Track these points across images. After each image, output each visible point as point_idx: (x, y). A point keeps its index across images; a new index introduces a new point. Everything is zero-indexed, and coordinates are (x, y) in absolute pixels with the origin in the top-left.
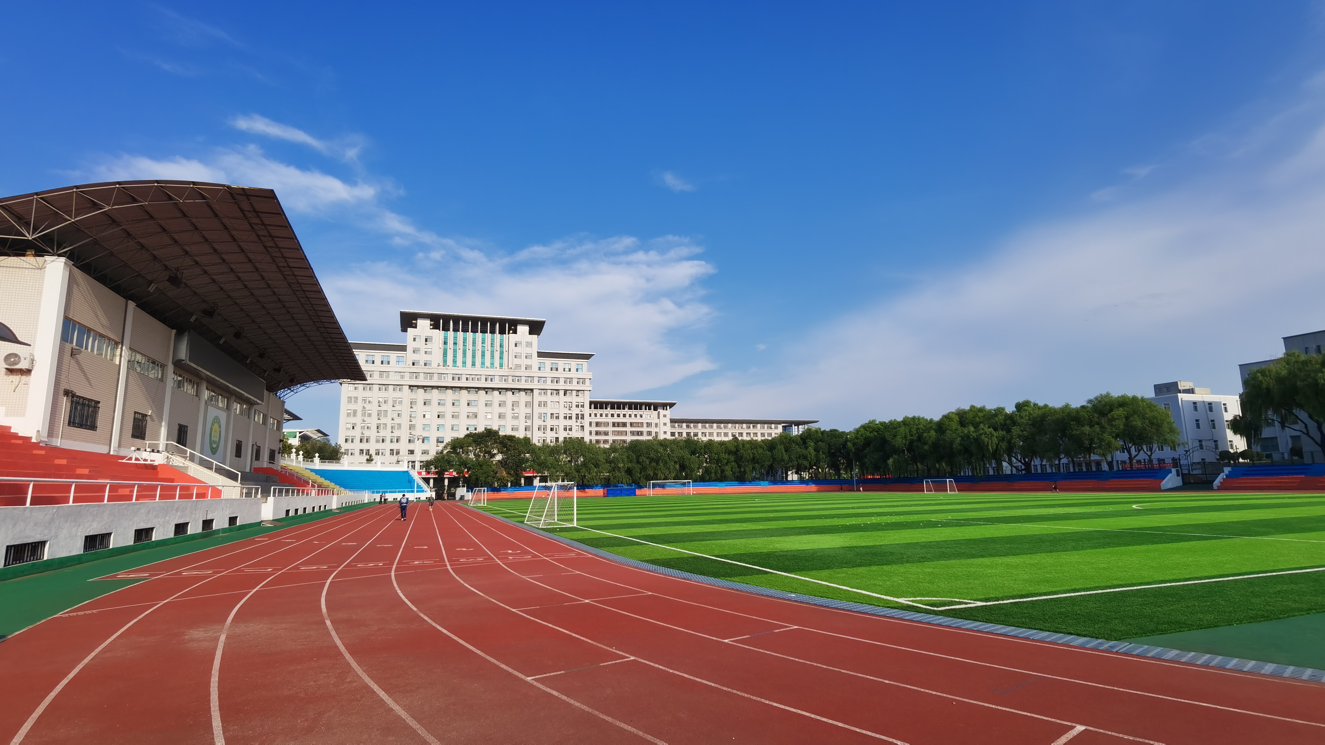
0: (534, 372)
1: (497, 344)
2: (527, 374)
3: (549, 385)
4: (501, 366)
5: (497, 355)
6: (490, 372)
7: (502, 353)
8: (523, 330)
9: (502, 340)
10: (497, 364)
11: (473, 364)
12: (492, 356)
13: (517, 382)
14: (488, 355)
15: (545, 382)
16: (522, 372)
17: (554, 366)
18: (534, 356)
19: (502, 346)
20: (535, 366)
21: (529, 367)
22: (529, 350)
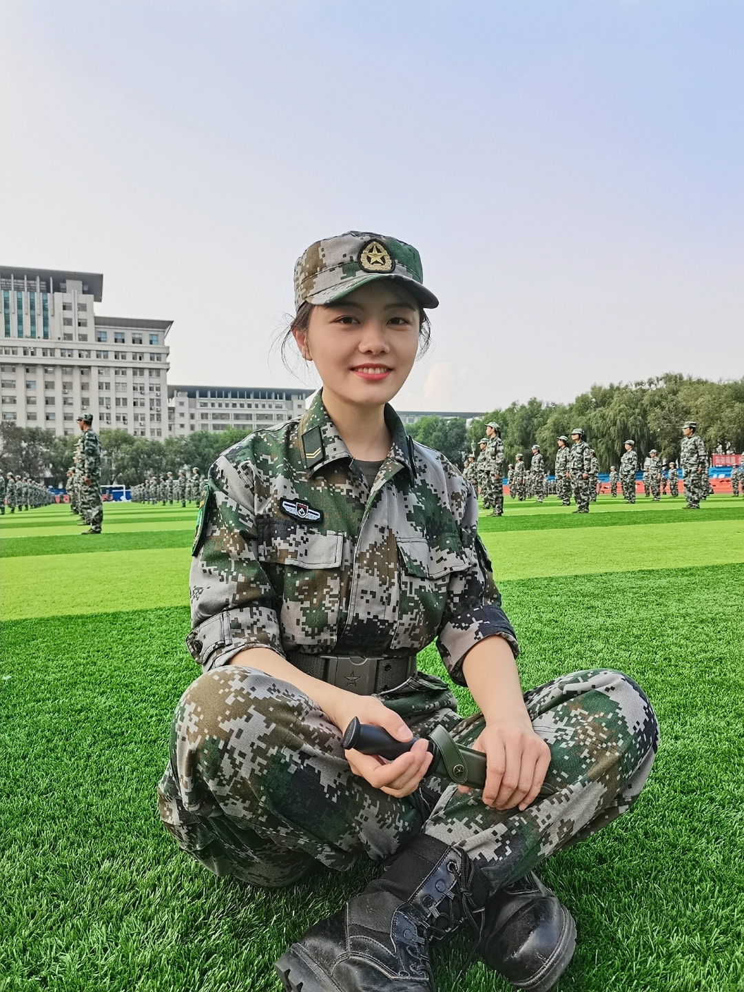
0: (92, 344)
1: (39, 306)
2: (81, 347)
3: (111, 361)
4: (46, 336)
5: (39, 321)
6: (30, 344)
7: (46, 320)
8: (74, 287)
9: (45, 301)
10: (40, 333)
11: (7, 333)
12: (33, 323)
13: (67, 357)
14: (27, 320)
15: (106, 357)
16: (74, 344)
17: (119, 337)
18: (91, 323)
19: (45, 309)
20: (92, 337)
21: (84, 338)
22: (83, 315)
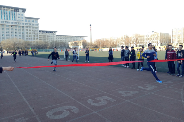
0: (24, 22)
1: (13, 14)
4: (15, 20)
5: (14, 17)
6: (12, 21)
9: (15, 13)
10: (14, 19)
11: (7, 19)
12: (12, 17)
13: (20, 24)
16: (21, 22)
17: (29, 21)
18: (24, 18)
19: (15, 15)
20: (24, 21)
21: (23, 21)
22: (22, 16)
